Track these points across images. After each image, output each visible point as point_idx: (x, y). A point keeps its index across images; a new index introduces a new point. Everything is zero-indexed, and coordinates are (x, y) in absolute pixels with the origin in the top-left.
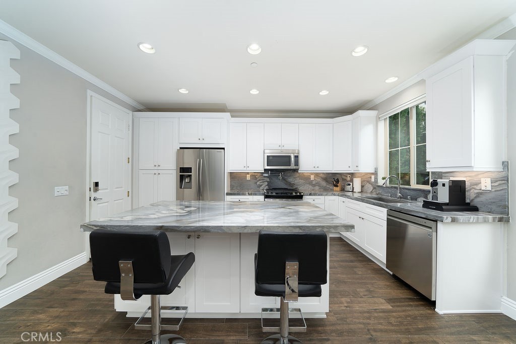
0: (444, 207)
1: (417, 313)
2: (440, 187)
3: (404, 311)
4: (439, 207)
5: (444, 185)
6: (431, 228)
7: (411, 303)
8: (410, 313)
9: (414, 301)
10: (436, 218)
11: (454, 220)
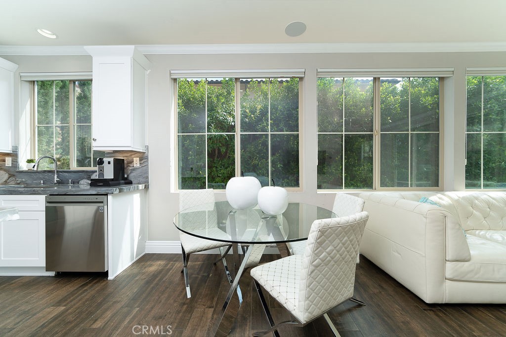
0: (110, 182)
1: (93, 292)
2: (105, 164)
3: (80, 300)
4: (106, 183)
5: (109, 163)
6: (102, 202)
7: (85, 288)
8: (87, 297)
9: (87, 285)
10: (107, 192)
11: (121, 191)
